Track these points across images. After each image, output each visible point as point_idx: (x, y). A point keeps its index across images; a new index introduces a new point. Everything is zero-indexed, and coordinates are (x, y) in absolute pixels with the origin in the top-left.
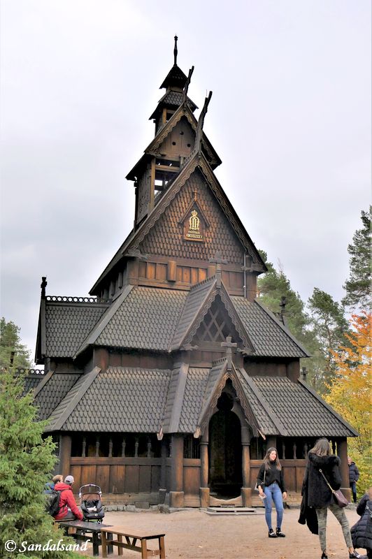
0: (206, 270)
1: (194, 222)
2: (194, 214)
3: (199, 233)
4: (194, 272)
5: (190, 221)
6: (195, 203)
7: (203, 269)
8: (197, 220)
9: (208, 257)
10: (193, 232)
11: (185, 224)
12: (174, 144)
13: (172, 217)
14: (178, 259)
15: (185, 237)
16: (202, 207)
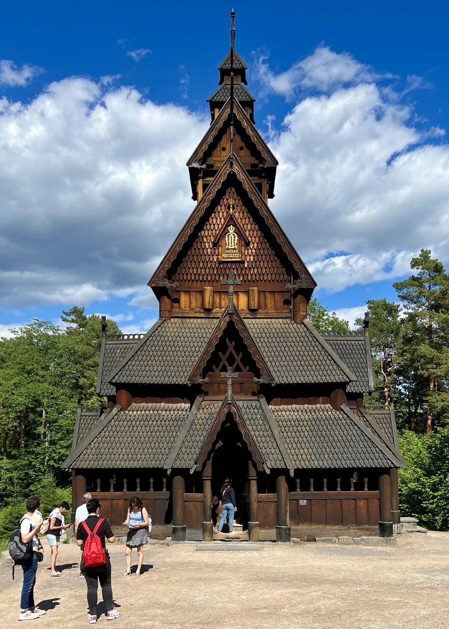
1: (231, 239)
2: (231, 229)
3: (237, 251)
5: (227, 239)
6: (231, 218)
7: (243, 292)
8: (235, 237)
9: (250, 278)
10: (230, 251)
11: (220, 243)
12: (224, 149)
13: (206, 237)
14: (215, 284)
15: (221, 259)
16: (238, 220)
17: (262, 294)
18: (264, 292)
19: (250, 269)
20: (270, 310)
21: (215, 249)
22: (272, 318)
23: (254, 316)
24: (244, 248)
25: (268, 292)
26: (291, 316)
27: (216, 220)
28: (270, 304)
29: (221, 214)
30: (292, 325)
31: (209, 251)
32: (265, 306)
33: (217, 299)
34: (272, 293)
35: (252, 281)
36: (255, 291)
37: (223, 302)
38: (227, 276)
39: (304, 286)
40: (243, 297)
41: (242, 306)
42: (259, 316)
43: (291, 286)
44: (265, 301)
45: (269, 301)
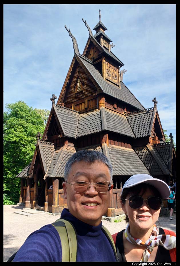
0: (84, 103)
1: (79, 84)
3: (80, 88)
4: (80, 106)
5: (77, 85)
6: (78, 76)
7: (83, 103)
9: (85, 96)
10: (78, 89)
11: (76, 87)
12: (91, 55)
13: (72, 86)
14: (75, 102)
15: (76, 92)
16: (81, 76)
18: (90, 100)
19: (85, 93)
20: (92, 107)
21: (75, 90)
22: (92, 110)
23: (86, 111)
24: (82, 86)
25: (91, 100)
26: (97, 107)
27: (75, 79)
28: (92, 104)
29: (76, 76)
30: (97, 111)
31: (73, 91)
32: (90, 106)
33: (76, 108)
34: (92, 100)
35: (86, 97)
36: (86, 101)
37: (78, 108)
38: (78, 98)
39: (99, 93)
40: (83, 104)
41: (83, 108)
42: (88, 110)
43: (94, 94)
44: (90, 104)
45: (91, 103)
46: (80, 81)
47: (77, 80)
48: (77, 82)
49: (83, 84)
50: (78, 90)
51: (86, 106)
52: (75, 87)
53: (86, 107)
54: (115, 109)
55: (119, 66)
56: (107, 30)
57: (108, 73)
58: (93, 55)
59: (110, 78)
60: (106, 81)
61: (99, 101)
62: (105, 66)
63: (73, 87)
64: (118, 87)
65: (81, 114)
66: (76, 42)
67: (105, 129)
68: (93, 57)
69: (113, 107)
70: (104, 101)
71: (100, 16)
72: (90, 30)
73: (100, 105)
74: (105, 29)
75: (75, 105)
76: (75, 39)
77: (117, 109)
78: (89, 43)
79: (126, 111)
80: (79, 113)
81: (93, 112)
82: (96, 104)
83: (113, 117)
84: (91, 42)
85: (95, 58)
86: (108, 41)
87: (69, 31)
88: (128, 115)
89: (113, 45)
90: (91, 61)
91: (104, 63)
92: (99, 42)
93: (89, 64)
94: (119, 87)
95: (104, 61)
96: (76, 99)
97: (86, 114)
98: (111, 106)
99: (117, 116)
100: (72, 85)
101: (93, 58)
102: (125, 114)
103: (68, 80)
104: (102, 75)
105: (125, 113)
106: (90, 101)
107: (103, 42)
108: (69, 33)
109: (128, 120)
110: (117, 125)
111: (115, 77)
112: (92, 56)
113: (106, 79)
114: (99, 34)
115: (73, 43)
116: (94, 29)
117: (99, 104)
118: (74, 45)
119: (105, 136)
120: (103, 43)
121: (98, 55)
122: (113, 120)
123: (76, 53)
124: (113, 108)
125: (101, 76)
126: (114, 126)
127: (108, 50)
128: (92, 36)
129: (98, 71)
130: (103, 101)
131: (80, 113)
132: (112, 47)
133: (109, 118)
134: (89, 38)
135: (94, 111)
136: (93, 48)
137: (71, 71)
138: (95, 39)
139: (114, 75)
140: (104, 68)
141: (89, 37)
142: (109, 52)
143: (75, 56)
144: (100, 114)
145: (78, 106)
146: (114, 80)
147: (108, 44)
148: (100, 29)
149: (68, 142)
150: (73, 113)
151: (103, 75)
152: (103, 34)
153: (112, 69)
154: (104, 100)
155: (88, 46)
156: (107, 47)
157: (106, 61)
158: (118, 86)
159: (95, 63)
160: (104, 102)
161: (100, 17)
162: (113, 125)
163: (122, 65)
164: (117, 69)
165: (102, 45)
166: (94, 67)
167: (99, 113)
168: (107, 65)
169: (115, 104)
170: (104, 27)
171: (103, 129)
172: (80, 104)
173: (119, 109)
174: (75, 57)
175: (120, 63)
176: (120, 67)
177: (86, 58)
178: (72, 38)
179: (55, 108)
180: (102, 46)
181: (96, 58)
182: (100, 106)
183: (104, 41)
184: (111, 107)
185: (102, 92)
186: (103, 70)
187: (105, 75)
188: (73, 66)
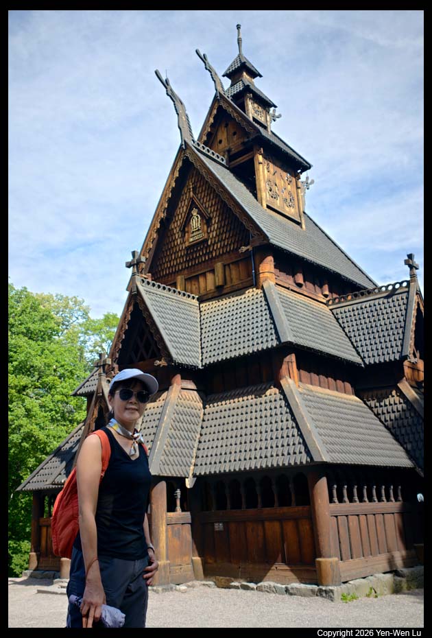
0: (213, 271)
1: (196, 222)
2: (195, 212)
3: (200, 232)
4: (201, 280)
5: (191, 223)
6: (193, 200)
7: (210, 271)
8: (198, 218)
9: (214, 255)
10: (195, 234)
11: (186, 229)
12: (220, 142)
13: (176, 228)
14: (186, 272)
15: (187, 244)
16: (200, 200)
17: (227, 267)
18: (229, 265)
19: (214, 245)
20: (235, 282)
21: (183, 236)
22: (236, 291)
23: (220, 293)
24: (205, 227)
25: (233, 263)
26: (254, 282)
27: (182, 209)
28: (235, 275)
29: (186, 201)
30: (252, 293)
31: (179, 241)
32: (231, 279)
33: (189, 287)
34: (236, 263)
35: (217, 257)
36: (219, 266)
37: (194, 287)
38: (195, 259)
39: (257, 244)
40: (210, 276)
41: (211, 286)
42: (225, 291)
43: (244, 249)
44: (231, 274)
45: (234, 272)
46: (200, 213)
47: (191, 209)
48: (189, 217)
49: (207, 221)
50: (191, 239)
51: (220, 280)
52: (184, 229)
53: (220, 282)
54: (300, 285)
55: (299, 171)
56: (261, 76)
57: (271, 190)
58: (229, 143)
59: (277, 204)
60: (268, 210)
61: (259, 267)
62: (263, 172)
63: (178, 229)
64: (298, 227)
65: (207, 304)
66: (184, 110)
67: (289, 339)
68: (227, 148)
69: (295, 282)
70: (273, 266)
71: (239, 41)
72: (218, 77)
73: (261, 275)
74: (254, 74)
75: (186, 280)
76: (182, 103)
77: (304, 287)
78: (215, 112)
79: (327, 292)
80: (198, 299)
81: (243, 297)
82: (249, 275)
83: (299, 307)
84: (220, 108)
85: (234, 151)
86: (265, 104)
87: (166, 84)
88: (333, 303)
89: (277, 114)
90: (223, 160)
91: (260, 163)
92: (243, 107)
93: (219, 167)
94: (301, 227)
95: (260, 158)
96: (188, 261)
97: (221, 303)
98: (290, 279)
99: (308, 306)
100: (175, 226)
101: (229, 151)
102: (324, 301)
103: (164, 212)
104: (255, 196)
105: (326, 296)
106: (231, 266)
107: (252, 110)
108: (166, 88)
109: (335, 317)
110: (314, 331)
111: (289, 200)
112: (224, 145)
113: (268, 207)
114: (239, 87)
115: (178, 114)
116: (224, 76)
117: (257, 274)
118: (180, 119)
119: (287, 359)
120: (253, 112)
121: (243, 143)
122: (301, 315)
123: (186, 140)
124: (294, 284)
125: (253, 197)
126: (308, 333)
127: (265, 128)
128: (222, 93)
129: (242, 185)
130: (268, 267)
131: (201, 300)
132: (274, 121)
133: (289, 310)
134: (215, 100)
135: (244, 293)
136: (226, 126)
137: (173, 188)
138: (229, 100)
139: (285, 195)
140: (262, 178)
141: (216, 97)
142: (270, 133)
143: (184, 146)
144: (266, 300)
145: (193, 283)
146: (287, 209)
147: (264, 112)
148: (241, 75)
149: (182, 379)
150: (180, 297)
151: (259, 196)
152: (251, 87)
153: (282, 178)
154: (272, 264)
155: (212, 120)
156: (262, 120)
157: (264, 157)
158: (299, 224)
159: (233, 162)
160: (273, 269)
161: (239, 43)
162: (304, 330)
163: (306, 167)
164: (294, 179)
165: (251, 115)
166: (232, 175)
167: (263, 299)
168: (268, 168)
169: (300, 273)
170: (253, 69)
171: (283, 341)
172: (201, 274)
173: (310, 285)
174: (184, 148)
175: (301, 163)
176: (301, 173)
177: (211, 151)
178: (174, 102)
179: (141, 289)
180: (251, 119)
181: (236, 151)
182: (261, 280)
183: (256, 105)
184: (288, 281)
185: (265, 242)
186: (257, 183)
187: (264, 195)
188: (177, 174)
